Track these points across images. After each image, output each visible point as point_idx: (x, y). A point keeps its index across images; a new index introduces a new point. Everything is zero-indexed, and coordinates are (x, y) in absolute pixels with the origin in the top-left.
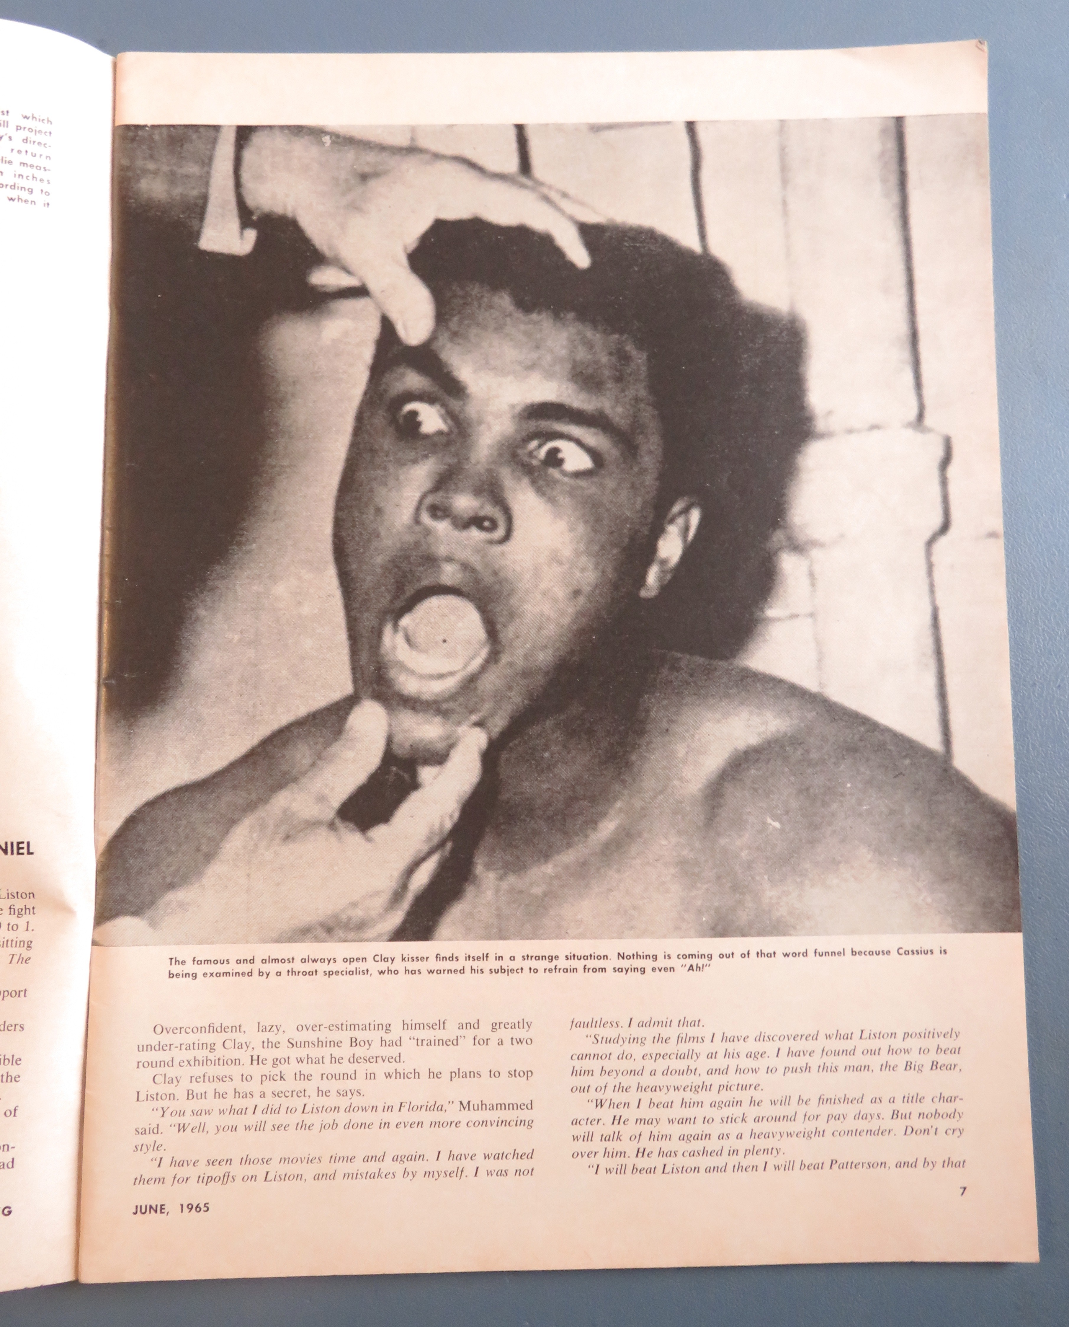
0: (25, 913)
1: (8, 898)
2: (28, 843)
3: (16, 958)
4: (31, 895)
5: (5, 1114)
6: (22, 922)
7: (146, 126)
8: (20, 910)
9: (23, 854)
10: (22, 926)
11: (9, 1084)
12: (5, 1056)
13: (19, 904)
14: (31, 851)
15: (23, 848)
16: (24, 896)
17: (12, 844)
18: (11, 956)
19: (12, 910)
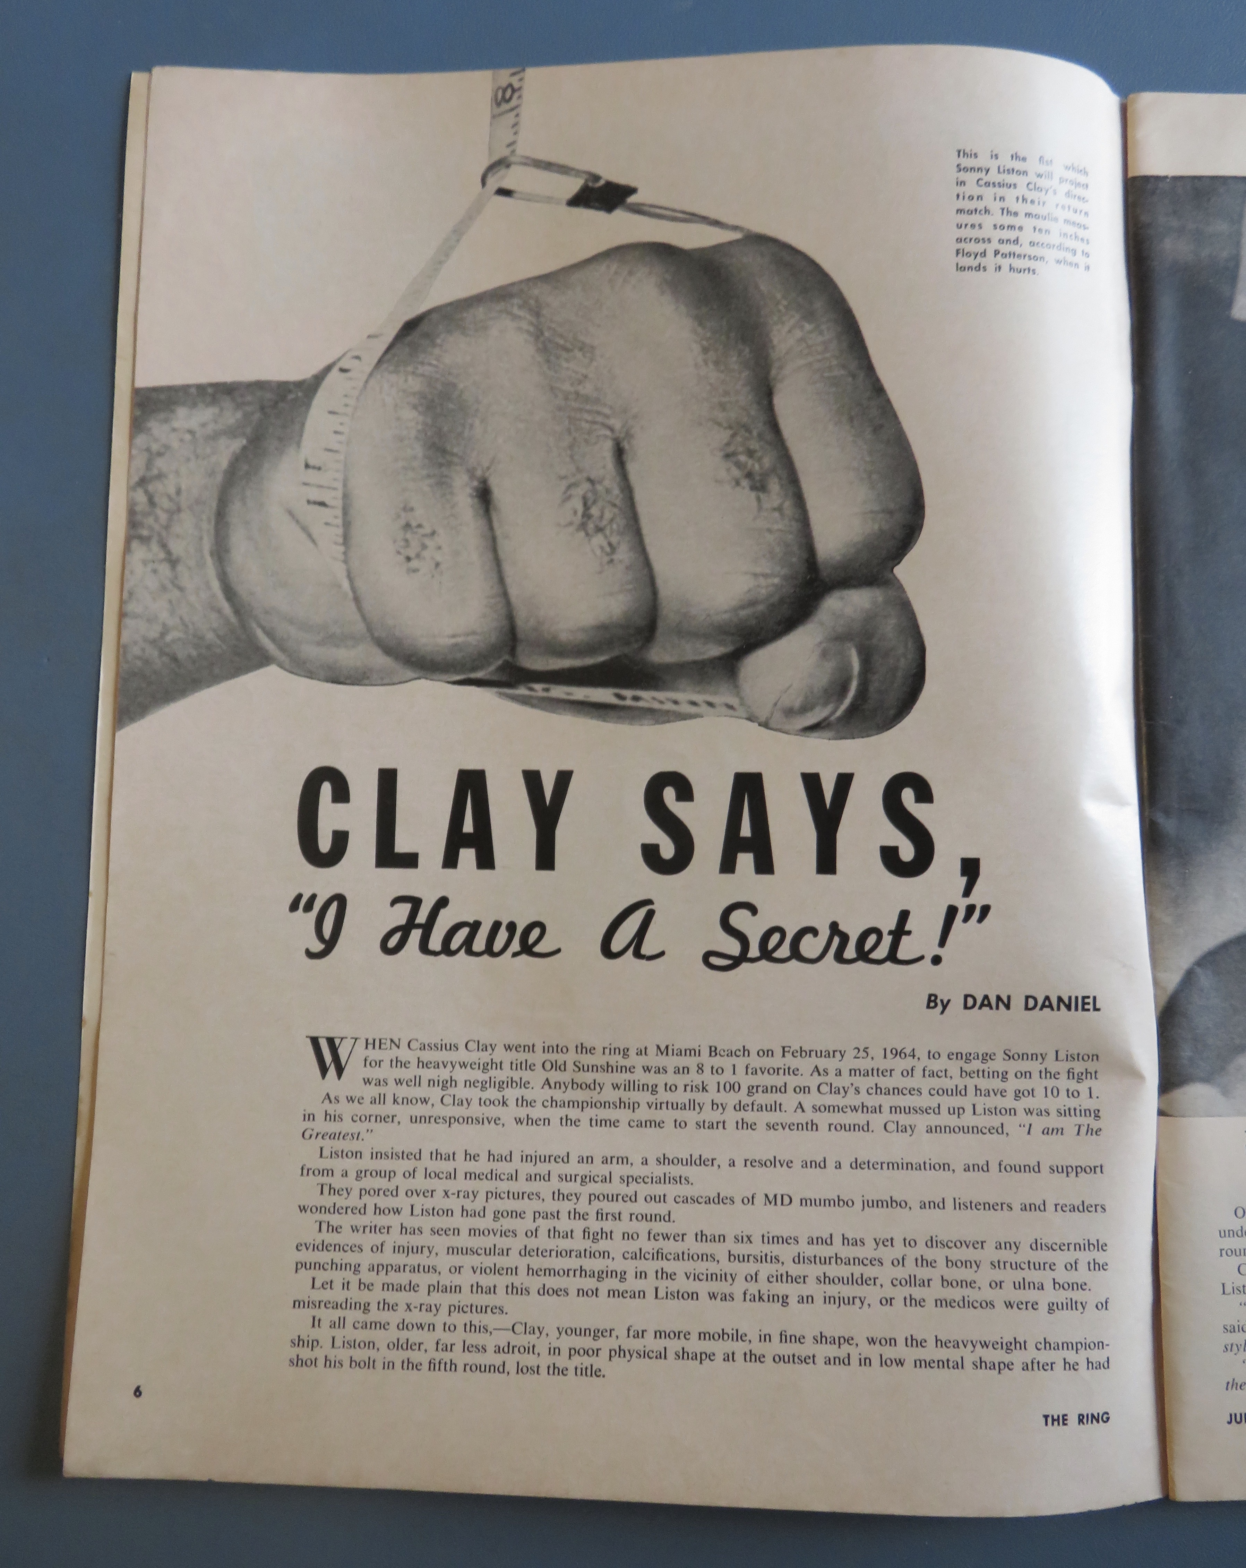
0: (1086, 1078)
1: (1067, 1060)
2: (1095, 998)
3: (1084, 1130)
4: (1095, 1058)
5: (1097, 1306)
6: (1083, 1087)
7: (1166, 177)
8: (1080, 1075)
9: (1088, 1010)
10: (1085, 1093)
11: (1097, 1273)
12: (1089, 1241)
13: (1079, 1067)
14: (1097, 1007)
15: (1088, 1004)
16: (1086, 1058)
17: (1077, 998)
18: (1077, 1127)
19: (1071, 1074)
